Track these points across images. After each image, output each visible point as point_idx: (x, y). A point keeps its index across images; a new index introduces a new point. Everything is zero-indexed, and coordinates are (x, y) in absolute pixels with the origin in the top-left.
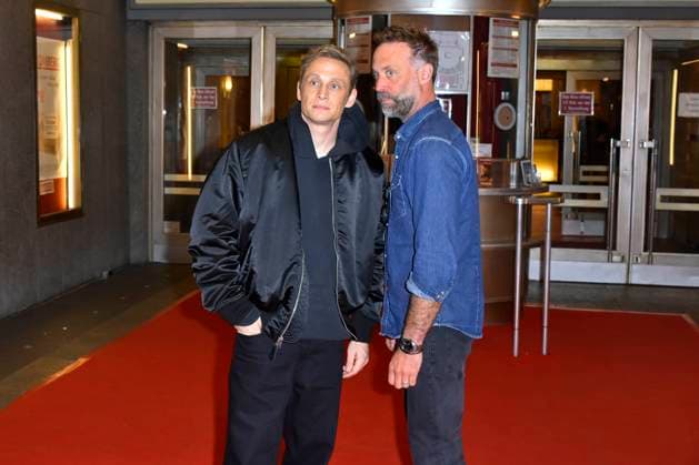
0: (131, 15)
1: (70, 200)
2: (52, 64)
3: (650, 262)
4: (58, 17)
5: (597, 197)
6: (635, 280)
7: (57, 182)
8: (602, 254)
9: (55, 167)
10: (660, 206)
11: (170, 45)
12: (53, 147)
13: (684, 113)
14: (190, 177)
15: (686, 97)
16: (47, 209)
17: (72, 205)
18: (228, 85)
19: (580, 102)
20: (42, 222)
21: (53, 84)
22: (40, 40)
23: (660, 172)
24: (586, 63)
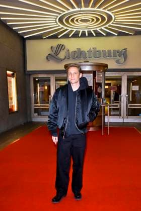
0: (26, 73)
1: (15, 109)
2: (11, 82)
3: (127, 118)
4: (12, 73)
5: (117, 106)
6: (125, 121)
7: (13, 106)
8: (118, 117)
9: (12, 103)
10: (129, 107)
11: (34, 79)
12: (11, 99)
13: (133, 90)
14: (39, 105)
15: (133, 86)
16: (11, 111)
17: (16, 110)
18: (46, 88)
19: (114, 88)
20: (10, 114)
21: (11, 86)
22: (8, 77)
23: (129, 102)
24: (115, 82)
